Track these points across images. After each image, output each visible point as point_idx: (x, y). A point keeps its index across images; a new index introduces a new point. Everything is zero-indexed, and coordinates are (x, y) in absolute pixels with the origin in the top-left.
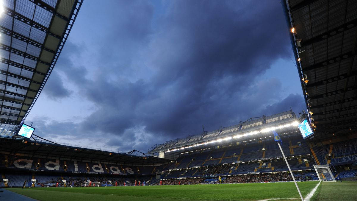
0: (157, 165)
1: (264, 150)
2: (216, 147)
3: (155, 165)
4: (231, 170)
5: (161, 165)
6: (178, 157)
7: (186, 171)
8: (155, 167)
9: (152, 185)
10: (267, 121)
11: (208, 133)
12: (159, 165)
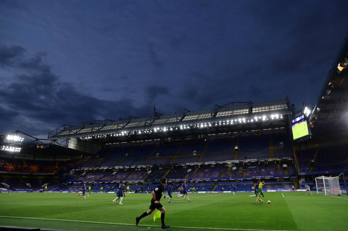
0: (61, 160)
1: (237, 149)
2: (165, 139)
3: (57, 160)
4: (188, 174)
5: (68, 159)
6: (100, 149)
7: (114, 172)
8: (58, 163)
9: (52, 191)
10: (254, 109)
11: (162, 117)
12: (65, 160)
